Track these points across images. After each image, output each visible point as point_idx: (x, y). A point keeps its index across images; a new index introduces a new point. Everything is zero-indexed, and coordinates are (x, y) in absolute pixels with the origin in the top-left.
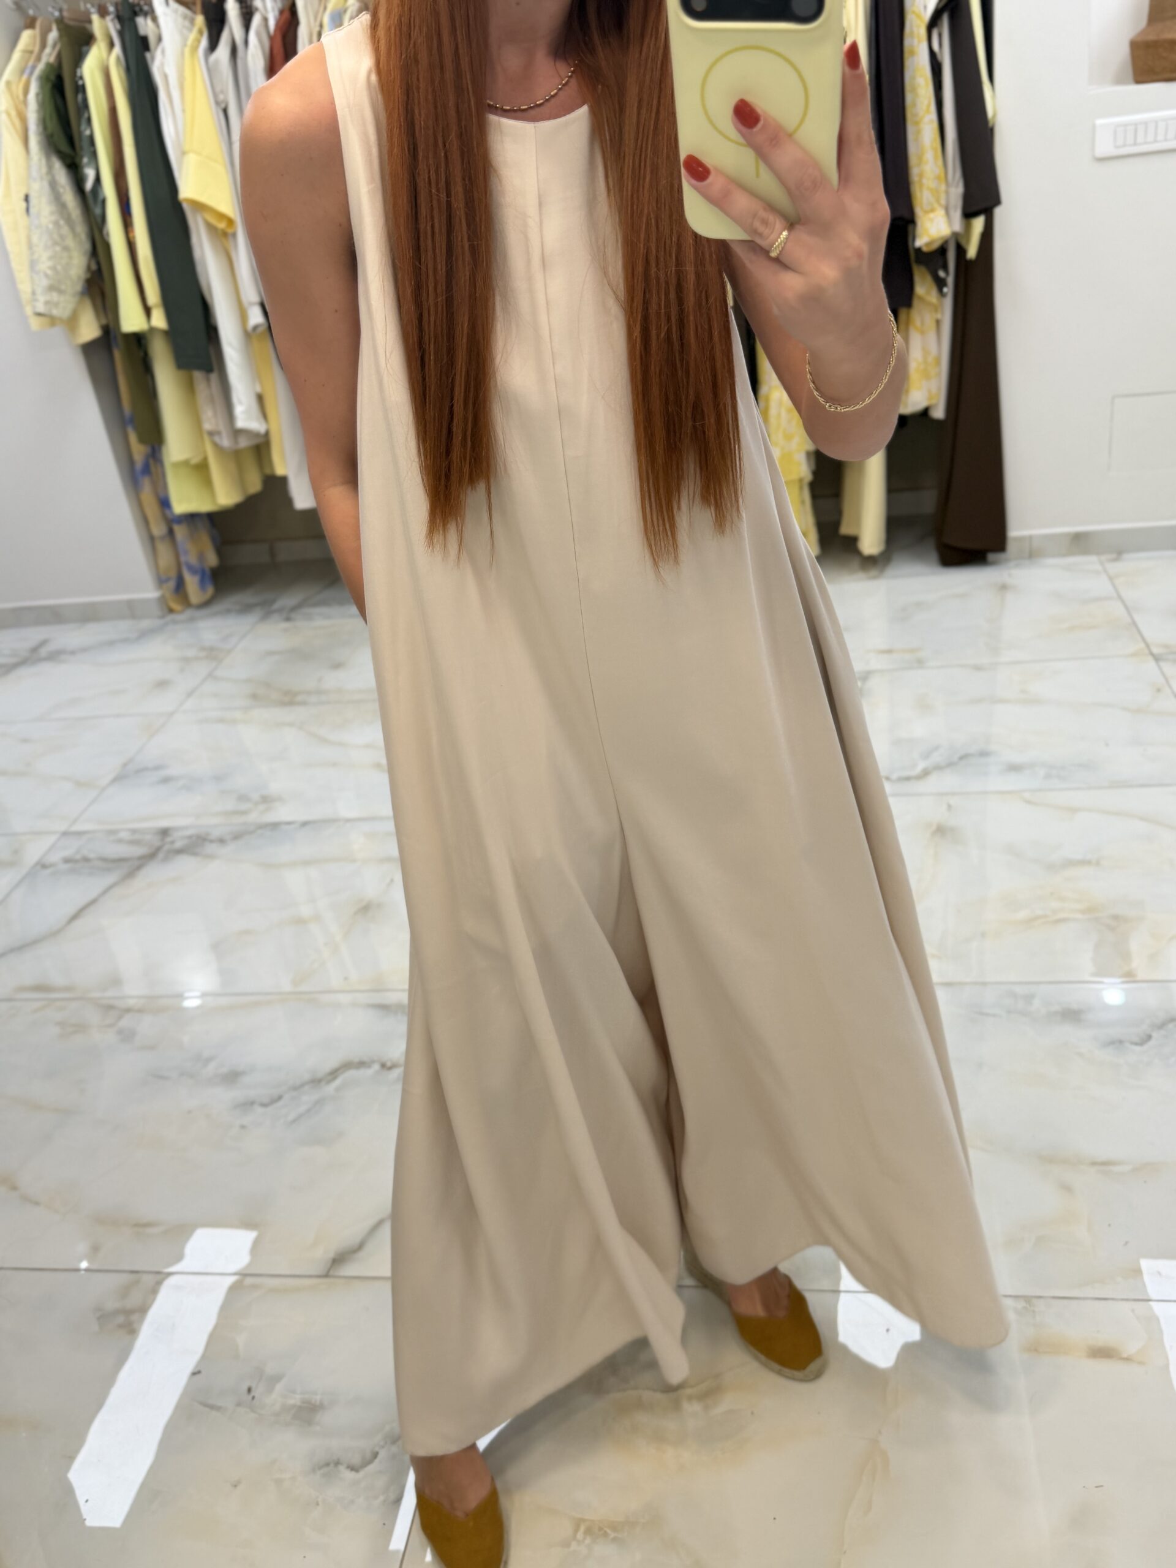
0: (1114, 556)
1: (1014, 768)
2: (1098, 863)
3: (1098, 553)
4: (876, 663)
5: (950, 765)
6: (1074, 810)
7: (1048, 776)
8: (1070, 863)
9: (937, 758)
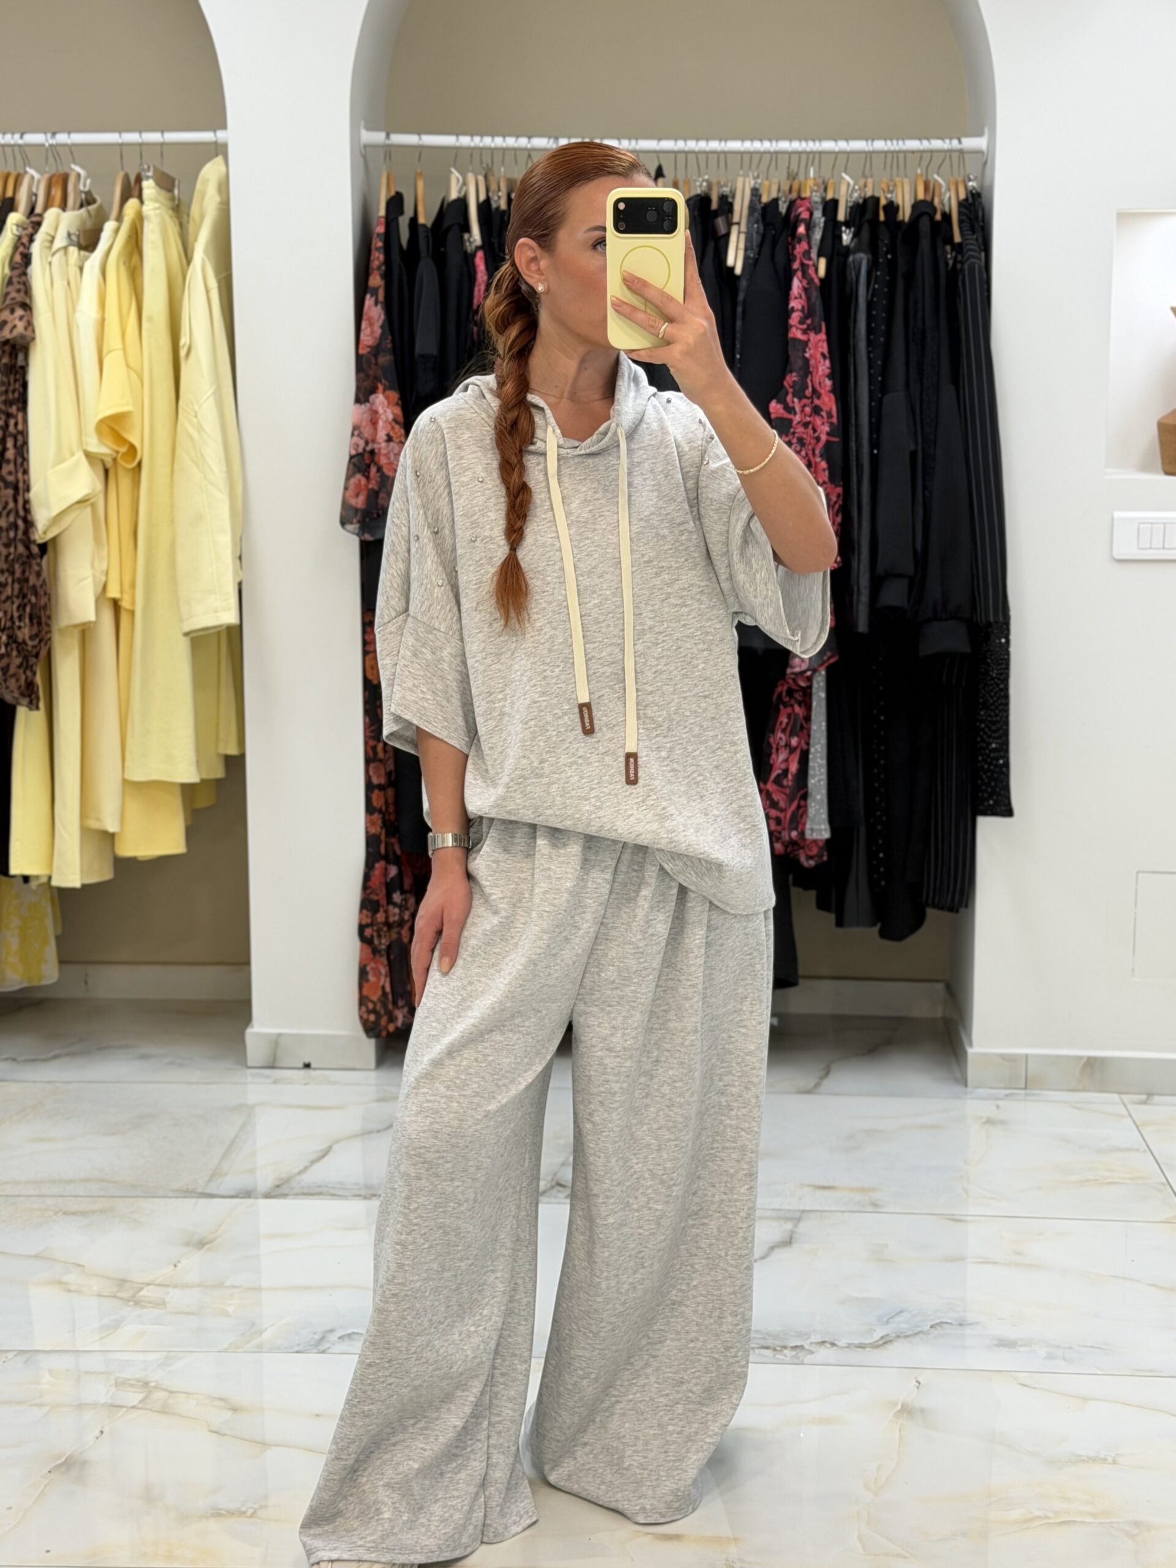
0: (1144, 1097)
1: (1004, 1343)
2: (1114, 1462)
3: (1120, 1093)
4: (811, 1201)
5: (916, 1334)
6: (1086, 1399)
7: (1050, 1357)
8: (1079, 1460)
9: (900, 1324)
